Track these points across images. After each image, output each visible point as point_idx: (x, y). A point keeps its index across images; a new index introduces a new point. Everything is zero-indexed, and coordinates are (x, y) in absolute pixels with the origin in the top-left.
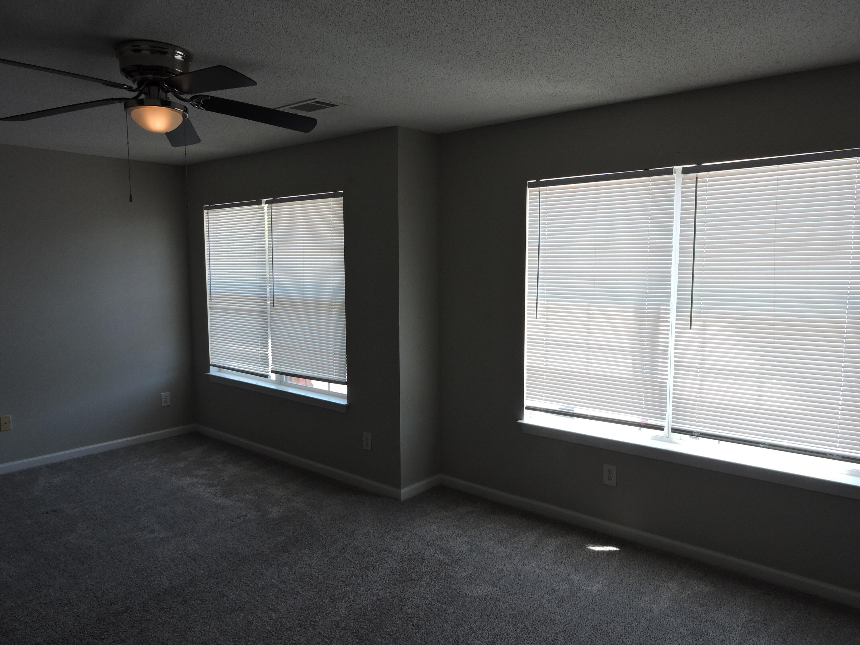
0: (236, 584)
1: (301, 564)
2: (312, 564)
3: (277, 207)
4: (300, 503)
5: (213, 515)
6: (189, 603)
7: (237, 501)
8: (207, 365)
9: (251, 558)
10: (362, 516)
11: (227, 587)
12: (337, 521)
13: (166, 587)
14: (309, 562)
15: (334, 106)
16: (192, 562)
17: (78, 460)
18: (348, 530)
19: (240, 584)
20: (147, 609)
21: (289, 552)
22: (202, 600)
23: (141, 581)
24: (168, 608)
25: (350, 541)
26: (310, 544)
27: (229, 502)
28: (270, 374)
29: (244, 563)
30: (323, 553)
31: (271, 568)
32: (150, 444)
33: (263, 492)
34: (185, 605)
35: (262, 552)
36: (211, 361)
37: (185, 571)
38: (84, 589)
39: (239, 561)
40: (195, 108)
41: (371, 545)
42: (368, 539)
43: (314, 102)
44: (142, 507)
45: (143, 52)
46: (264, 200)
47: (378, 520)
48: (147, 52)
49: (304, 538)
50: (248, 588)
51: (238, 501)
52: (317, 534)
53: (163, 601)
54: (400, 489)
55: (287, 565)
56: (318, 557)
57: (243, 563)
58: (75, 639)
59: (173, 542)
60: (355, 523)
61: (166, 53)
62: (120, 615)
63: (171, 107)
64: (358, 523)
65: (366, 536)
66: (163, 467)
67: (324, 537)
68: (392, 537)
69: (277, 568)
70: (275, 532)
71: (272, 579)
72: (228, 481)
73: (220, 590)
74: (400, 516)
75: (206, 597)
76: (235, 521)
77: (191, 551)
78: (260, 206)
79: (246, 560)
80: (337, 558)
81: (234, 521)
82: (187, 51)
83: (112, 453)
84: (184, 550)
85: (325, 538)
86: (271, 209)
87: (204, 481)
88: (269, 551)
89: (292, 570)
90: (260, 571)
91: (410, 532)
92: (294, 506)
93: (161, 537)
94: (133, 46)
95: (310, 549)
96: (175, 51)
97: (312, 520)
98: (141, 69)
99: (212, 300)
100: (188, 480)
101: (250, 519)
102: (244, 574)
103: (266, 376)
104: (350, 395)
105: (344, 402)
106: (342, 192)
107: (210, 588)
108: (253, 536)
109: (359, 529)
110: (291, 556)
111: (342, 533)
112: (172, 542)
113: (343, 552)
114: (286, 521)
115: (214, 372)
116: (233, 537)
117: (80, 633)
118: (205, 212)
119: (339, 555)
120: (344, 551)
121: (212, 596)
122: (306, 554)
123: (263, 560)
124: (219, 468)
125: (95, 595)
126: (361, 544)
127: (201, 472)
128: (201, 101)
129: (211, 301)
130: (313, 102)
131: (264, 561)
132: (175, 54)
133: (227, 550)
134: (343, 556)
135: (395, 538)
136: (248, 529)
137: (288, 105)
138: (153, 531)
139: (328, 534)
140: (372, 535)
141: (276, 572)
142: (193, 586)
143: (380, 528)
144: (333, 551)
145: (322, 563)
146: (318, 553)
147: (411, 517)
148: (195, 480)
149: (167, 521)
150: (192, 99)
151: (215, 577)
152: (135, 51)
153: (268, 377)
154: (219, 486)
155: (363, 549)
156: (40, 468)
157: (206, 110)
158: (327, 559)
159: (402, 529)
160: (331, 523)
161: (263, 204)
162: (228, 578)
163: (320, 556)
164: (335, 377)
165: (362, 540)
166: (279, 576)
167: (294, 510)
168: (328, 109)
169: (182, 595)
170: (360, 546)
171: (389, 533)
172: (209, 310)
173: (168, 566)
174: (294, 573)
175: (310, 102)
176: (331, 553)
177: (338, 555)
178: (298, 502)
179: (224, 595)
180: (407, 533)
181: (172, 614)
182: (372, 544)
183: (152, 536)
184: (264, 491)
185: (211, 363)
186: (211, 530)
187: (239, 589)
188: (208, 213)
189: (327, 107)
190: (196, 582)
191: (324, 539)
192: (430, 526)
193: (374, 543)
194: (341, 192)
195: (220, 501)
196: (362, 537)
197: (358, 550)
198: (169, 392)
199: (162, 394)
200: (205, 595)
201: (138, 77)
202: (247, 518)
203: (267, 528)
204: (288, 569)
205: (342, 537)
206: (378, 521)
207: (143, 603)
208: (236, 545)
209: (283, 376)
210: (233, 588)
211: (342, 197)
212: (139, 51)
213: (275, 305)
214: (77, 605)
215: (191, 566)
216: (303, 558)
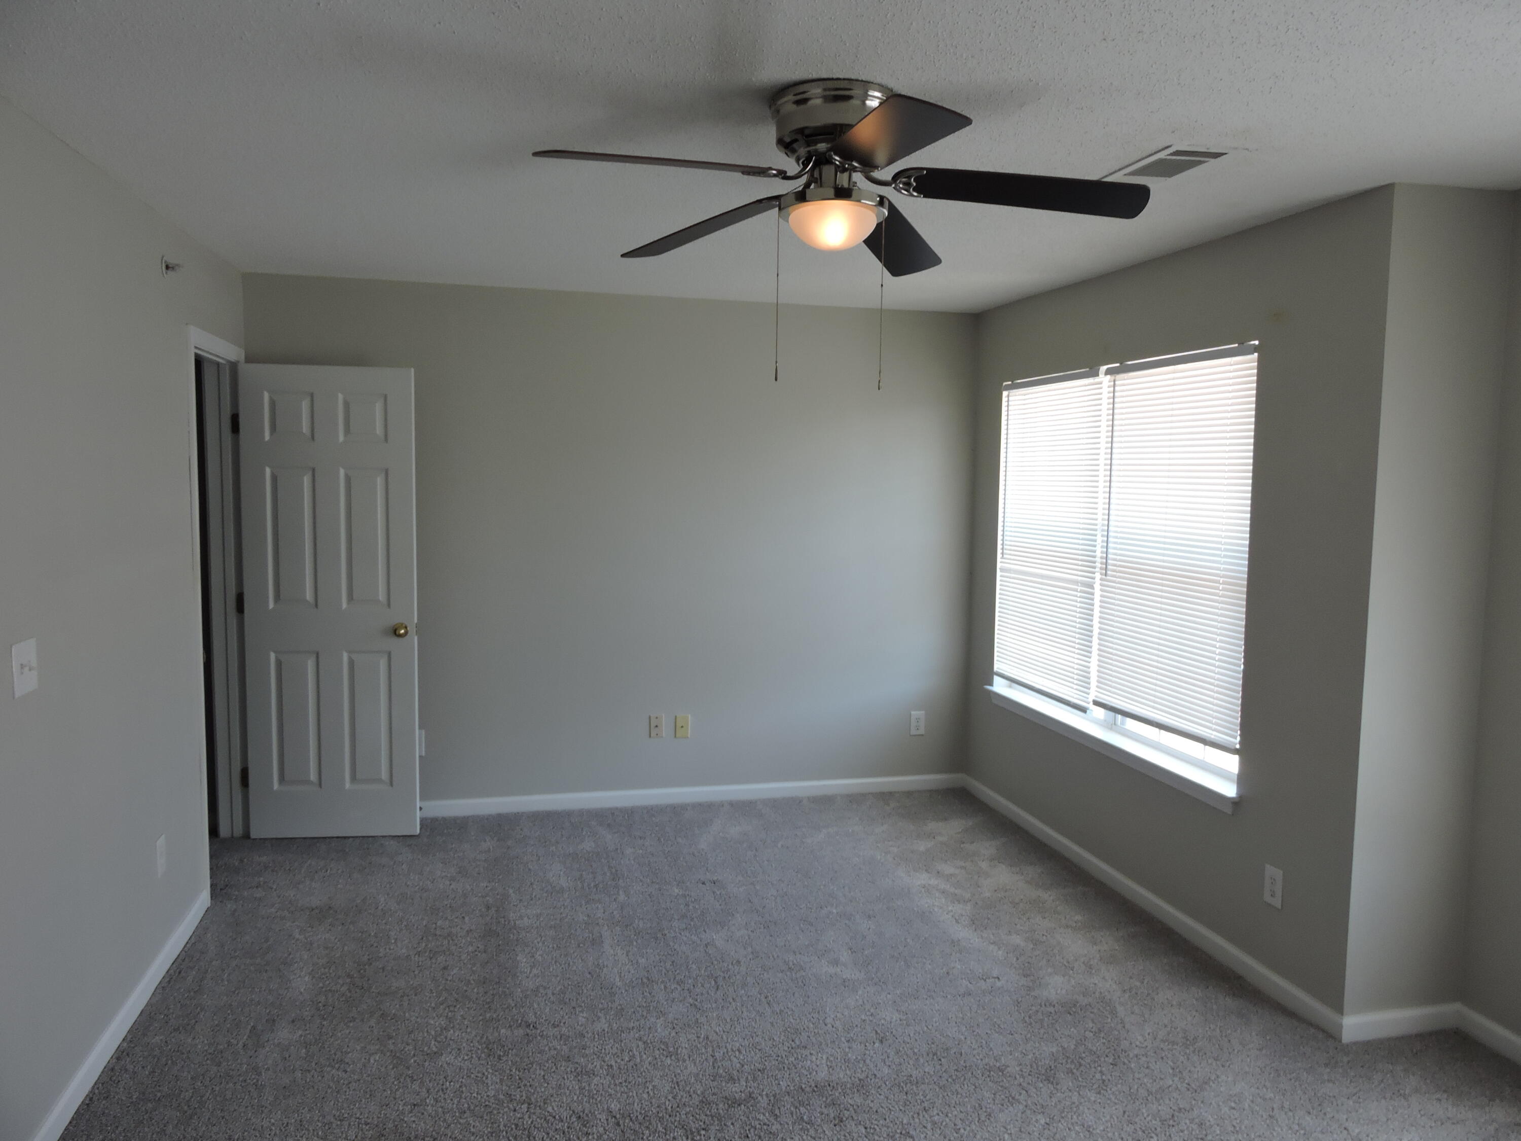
0: (936, 1118)
1: (1073, 1121)
2: (1093, 1129)
3: (1125, 380)
4: (1110, 980)
5: (941, 960)
6: (846, 1126)
7: (992, 943)
8: (988, 674)
9: (979, 1072)
10: (1236, 1051)
11: (919, 1119)
12: (1175, 1047)
13: (820, 1079)
14: (1090, 1123)
15: (1219, 156)
16: (877, 1045)
17: (775, 804)
18: (1196, 1076)
19: (943, 1122)
20: (777, 1112)
21: (1057, 1084)
22: (868, 1130)
23: (786, 1051)
24: (809, 1124)
25: (1193, 1102)
26: (1104, 1081)
27: (977, 941)
28: (1091, 706)
29: (965, 1079)
30: (1124, 1112)
31: (1011, 1109)
32: (885, 797)
33: (1044, 937)
34: (838, 1128)
35: (1003, 1067)
36: (997, 667)
37: (859, 1058)
38: (702, 1036)
39: (957, 1070)
40: (903, 195)
41: (1238, 1129)
42: (1235, 1112)
43: (1171, 154)
44: (835, 911)
45: (811, 103)
46: (1103, 368)
47: (1270, 1074)
48: (818, 101)
49: (1095, 1062)
50: (955, 1134)
51: (994, 943)
52: (1124, 1064)
53: (807, 1105)
54: (1342, 1014)
55: (1043, 1113)
56: (1111, 1117)
57: (962, 1079)
58: (659, 1125)
59: (860, 992)
60: (1214, 1064)
61: (849, 98)
62: (734, 1107)
63: (852, 199)
64: (1223, 1066)
65: (1233, 1105)
66: (891, 843)
67: (1137, 1075)
68: (1296, 1127)
69: (1022, 1113)
70: (1042, 1031)
71: (1005, 1132)
72: (989, 898)
73: (905, 1122)
74: (1329, 1081)
75: (878, 1125)
76: (976, 984)
77: (883, 1022)
78: (1097, 380)
79: (970, 1073)
80: (1153, 1135)
81: (975, 982)
82: (887, 88)
83: (824, 802)
84: (872, 1015)
85: (1139, 1079)
86: (1114, 384)
87: (949, 887)
88: (1018, 1069)
89: (1051, 1128)
90: (988, 1106)
91: (1345, 1129)
92: (1095, 984)
93: (844, 977)
94: (795, 95)
95: (1099, 1093)
96: (868, 91)
97: (1124, 1027)
98: (809, 135)
99: (1005, 556)
100: (922, 879)
101: (1003, 987)
102: (958, 1102)
103: (1083, 710)
104: (1243, 779)
105: (1229, 790)
106: (1257, 342)
107: (890, 1109)
108: (999, 1025)
109: (1220, 1080)
110: (1059, 1094)
111: (1180, 1078)
112: (857, 992)
113: (1169, 1125)
114: (1070, 1014)
115: (999, 687)
116: (961, 1015)
117: (670, 1116)
118: (1005, 393)
119: (1159, 1129)
120: (1171, 1122)
121: (888, 1127)
122: (1089, 1100)
123: (1001, 1084)
124: (980, 867)
125: (714, 1053)
126: (1215, 1119)
127: (948, 869)
128: (912, 180)
129: (1002, 557)
130: (1168, 155)
131: (1002, 1086)
132: (866, 96)
133: (943, 1040)
134: (1168, 1134)
135: (1302, 1132)
136: (994, 1009)
137: (1120, 170)
138: (836, 962)
139: (1147, 1071)
140: (1247, 1105)
141: (1017, 1121)
142: (863, 1093)
143: (1272, 1095)
144: (1148, 1115)
145: (1116, 1134)
146: (1114, 1108)
147: (1355, 1091)
148: (933, 882)
149: (863, 949)
150: (896, 177)
151: (905, 1089)
152: (798, 103)
153: (1088, 711)
154: (969, 904)
155: (1218, 1132)
156: (721, 805)
157: (924, 197)
158: (1130, 1129)
159: (1325, 1114)
160: (1162, 1046)
161: (1100, 376)
162: (927, 1101)
163: (1117, 1118)
164: (1215, 736)
165: (1221, 1110)
166: (1020, 1131)
167: (1094, 993)
168: (1206, 164)
169: (840, 1105)
170: (1212, 1123)
171: (1291, 1114)
172: (999, 573)
173: (836, 1038)
174: (1052, 1135)
175: (1162, 155)
176: (1143, 1119)
177: (1156, 1129)
178: (1107, 978)
179: (909, 1133)
180: (1335, 1129)
181: (811, 1137)
182: (1243, 1127)
183: (832, 970)
184: (1049, 936)
185: (995, 669)
186: (929, 991)
187: (939, 1132)
188: (1008, 396)
189: (1204, 162)
190: (870, 1087)
191: (1136, 1080)
192: (1402, 1131)
193: (1246, 1127)
194: (1254, 344)
195: (963, 933)
196: (1223, 1102)
197: (1204, 1132)
198: (924, 712)
199: (913, 713)
200: (876, 1120)
201: (802, 151)
202: (999, 984)
203: (1030, 1017)
204: (1043, 1122)
205: (1177, 1088)
206: (1272, 1075)
207: (774, 1096)
208: (962, 1035)
209: (1117, 715)
210: (929, 1126)
211: (1256, 354)
212: (805, 101)
213: (1109, 572)
214: (684, 1061)
215: (872, 1052)
216: (1081, 1108)
